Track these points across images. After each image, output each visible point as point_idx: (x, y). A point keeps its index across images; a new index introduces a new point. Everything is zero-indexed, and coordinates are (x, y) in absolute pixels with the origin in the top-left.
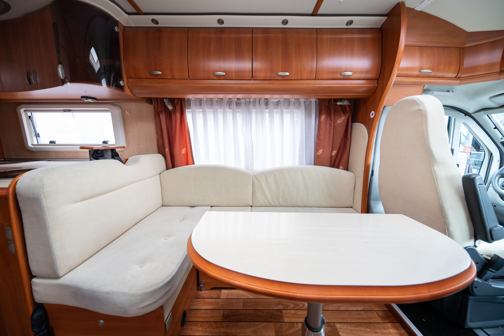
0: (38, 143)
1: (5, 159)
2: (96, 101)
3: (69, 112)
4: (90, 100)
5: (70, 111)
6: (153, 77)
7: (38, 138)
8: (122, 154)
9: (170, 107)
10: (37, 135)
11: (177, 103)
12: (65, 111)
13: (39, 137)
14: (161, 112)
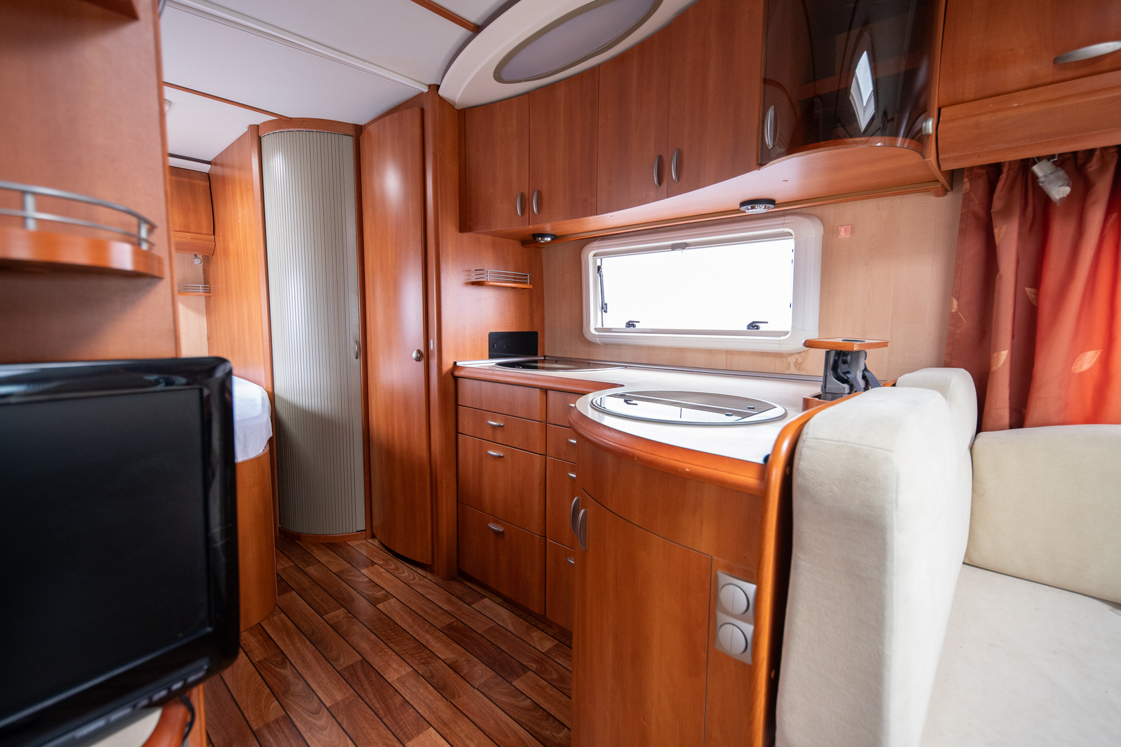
0: (603, 325)
1: (545, 357)
2: (771, 208)
3: (684, 248)
4: (760, 209)
5: (684, 246)
6: (1069, 74)
7: (603, 313)
8: (800, 360)
9: (1059, 191)
10: (604, 306)
11: (1102, 169)
12: (674, 247)
13: (606, 312)
14: (1006, 213)
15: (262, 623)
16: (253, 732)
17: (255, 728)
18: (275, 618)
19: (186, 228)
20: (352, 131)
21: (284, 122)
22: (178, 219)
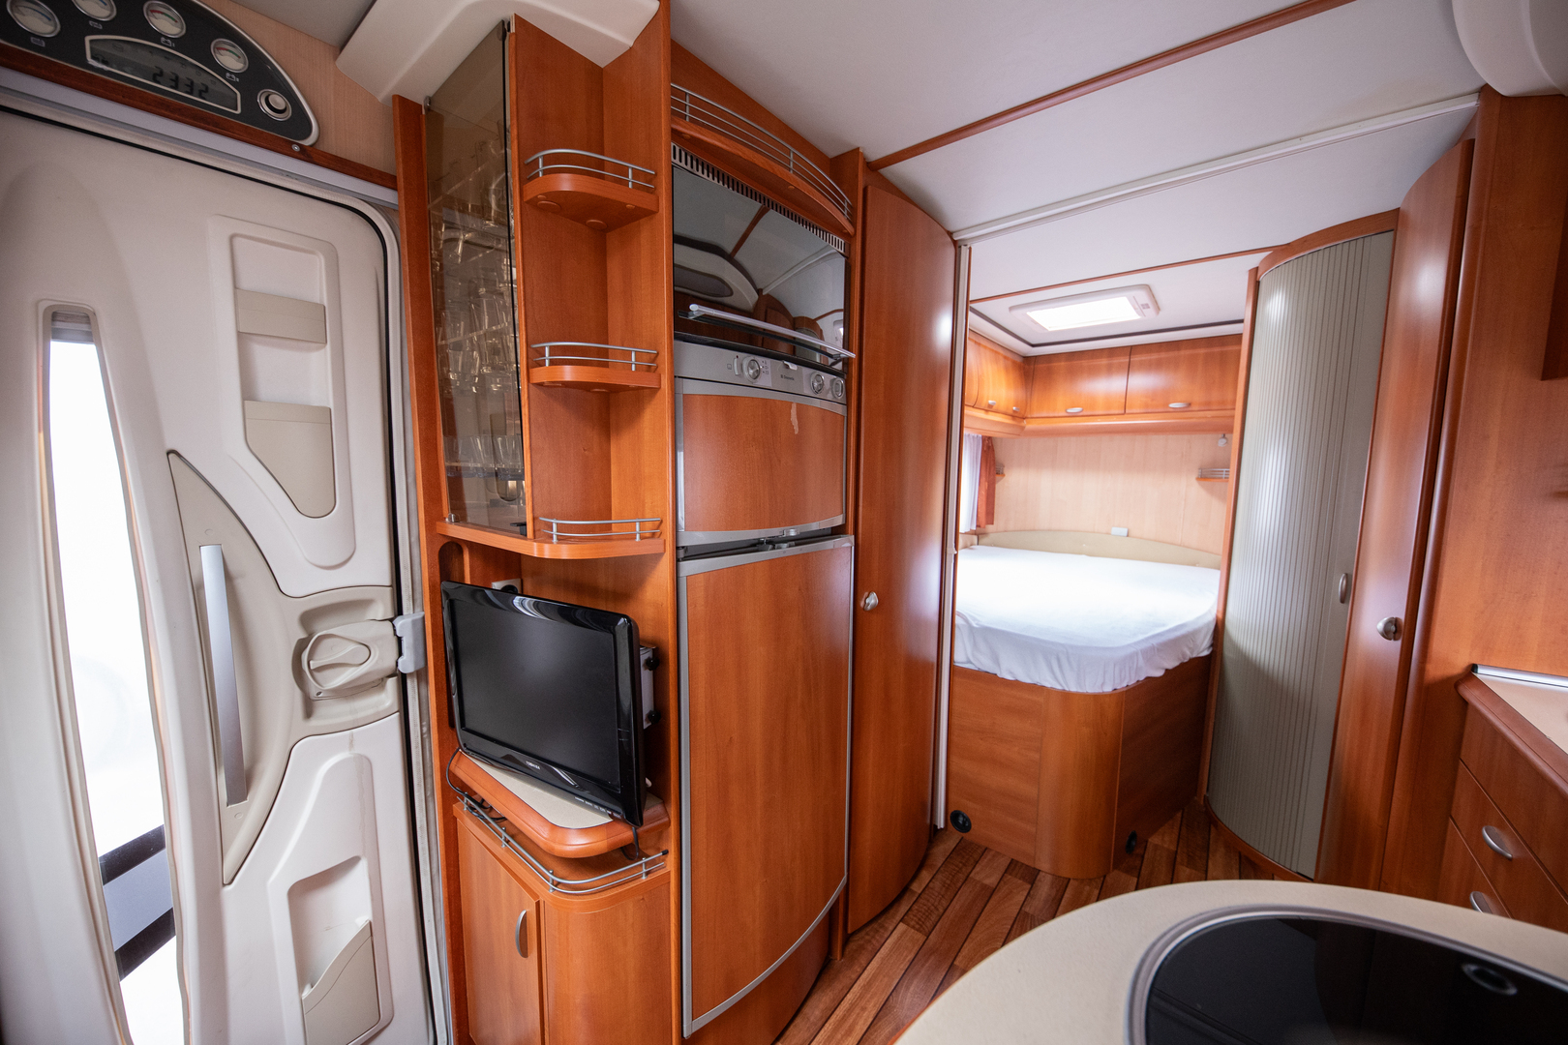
15: (1071, 881)
16: (952, 963)
17: (956, 963)
18: (1087, 888)
19: (1207, 405)
20: (1388, 224)
21: (1281, 252)
22: (1198, 397)
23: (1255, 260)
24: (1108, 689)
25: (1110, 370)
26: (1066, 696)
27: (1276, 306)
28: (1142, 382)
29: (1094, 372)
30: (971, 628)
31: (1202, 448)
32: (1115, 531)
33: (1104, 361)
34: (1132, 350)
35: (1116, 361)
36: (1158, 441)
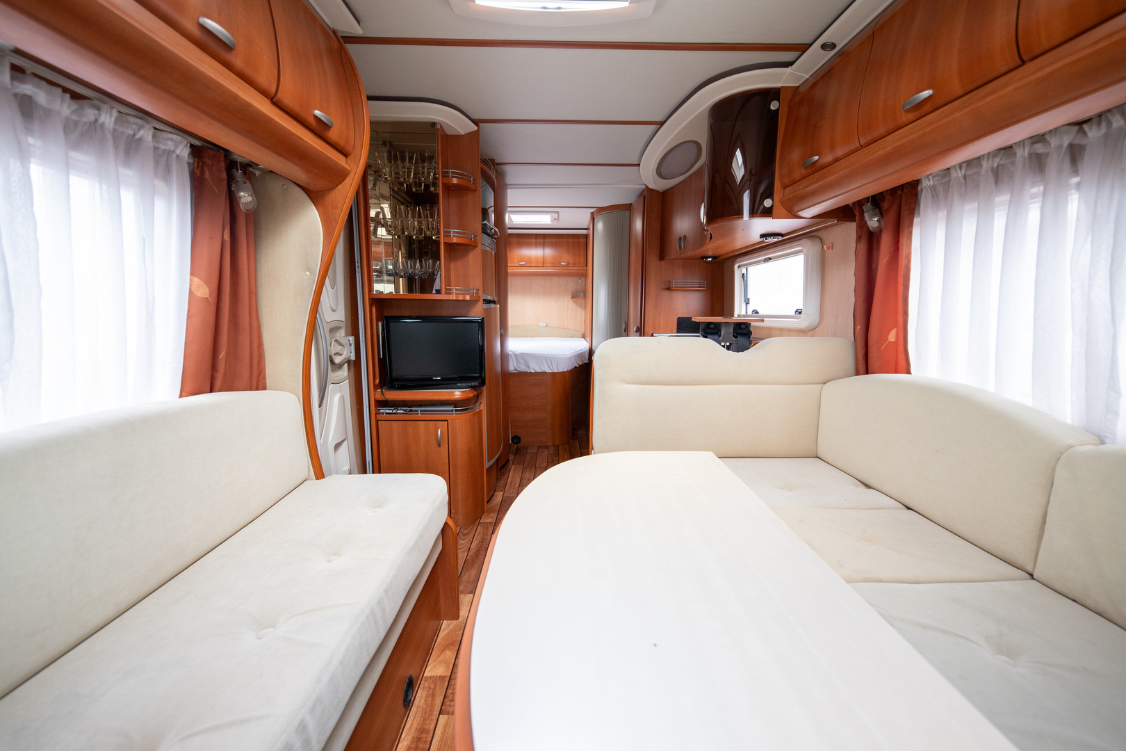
2: (781, 238)
9: (874, 222)
19: (575, 264)
20: (628, 207)
21: (601, 210)
22: (571, 261)
23: (593, 210)
24: (566, 370)
25: (536, 245)
26: (553, 374)
27: (600, 226)
28: (548, 252)
29: (529, 245)
30: (516, 355)
31: (572, 283)
32: (541, 324)
33: (533, 240)
34: (545, 236)
35: (539, 240)
36: (555, 279)
